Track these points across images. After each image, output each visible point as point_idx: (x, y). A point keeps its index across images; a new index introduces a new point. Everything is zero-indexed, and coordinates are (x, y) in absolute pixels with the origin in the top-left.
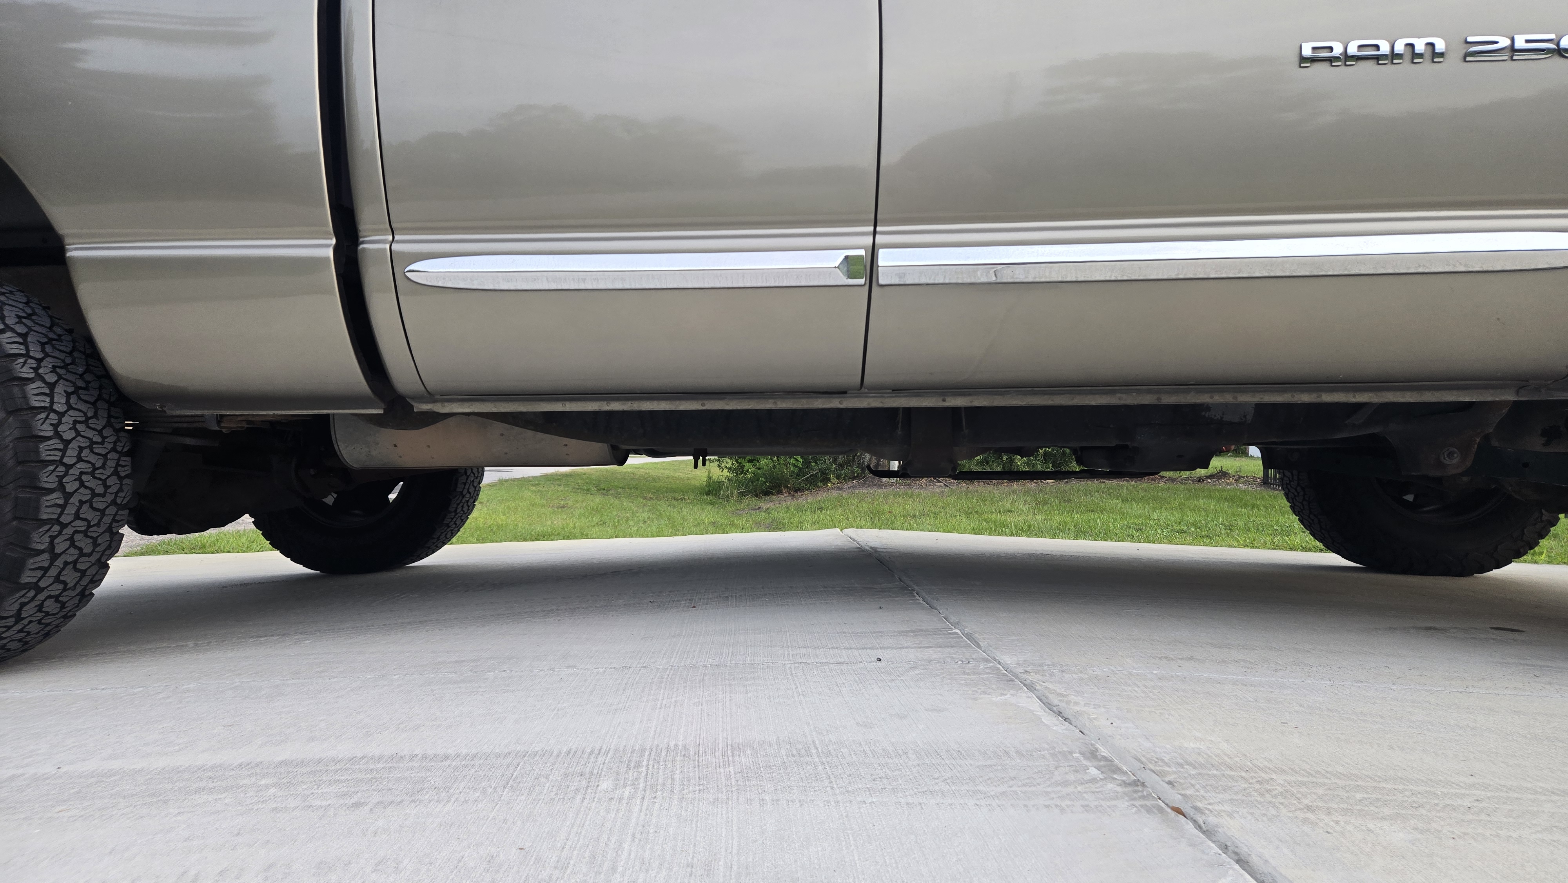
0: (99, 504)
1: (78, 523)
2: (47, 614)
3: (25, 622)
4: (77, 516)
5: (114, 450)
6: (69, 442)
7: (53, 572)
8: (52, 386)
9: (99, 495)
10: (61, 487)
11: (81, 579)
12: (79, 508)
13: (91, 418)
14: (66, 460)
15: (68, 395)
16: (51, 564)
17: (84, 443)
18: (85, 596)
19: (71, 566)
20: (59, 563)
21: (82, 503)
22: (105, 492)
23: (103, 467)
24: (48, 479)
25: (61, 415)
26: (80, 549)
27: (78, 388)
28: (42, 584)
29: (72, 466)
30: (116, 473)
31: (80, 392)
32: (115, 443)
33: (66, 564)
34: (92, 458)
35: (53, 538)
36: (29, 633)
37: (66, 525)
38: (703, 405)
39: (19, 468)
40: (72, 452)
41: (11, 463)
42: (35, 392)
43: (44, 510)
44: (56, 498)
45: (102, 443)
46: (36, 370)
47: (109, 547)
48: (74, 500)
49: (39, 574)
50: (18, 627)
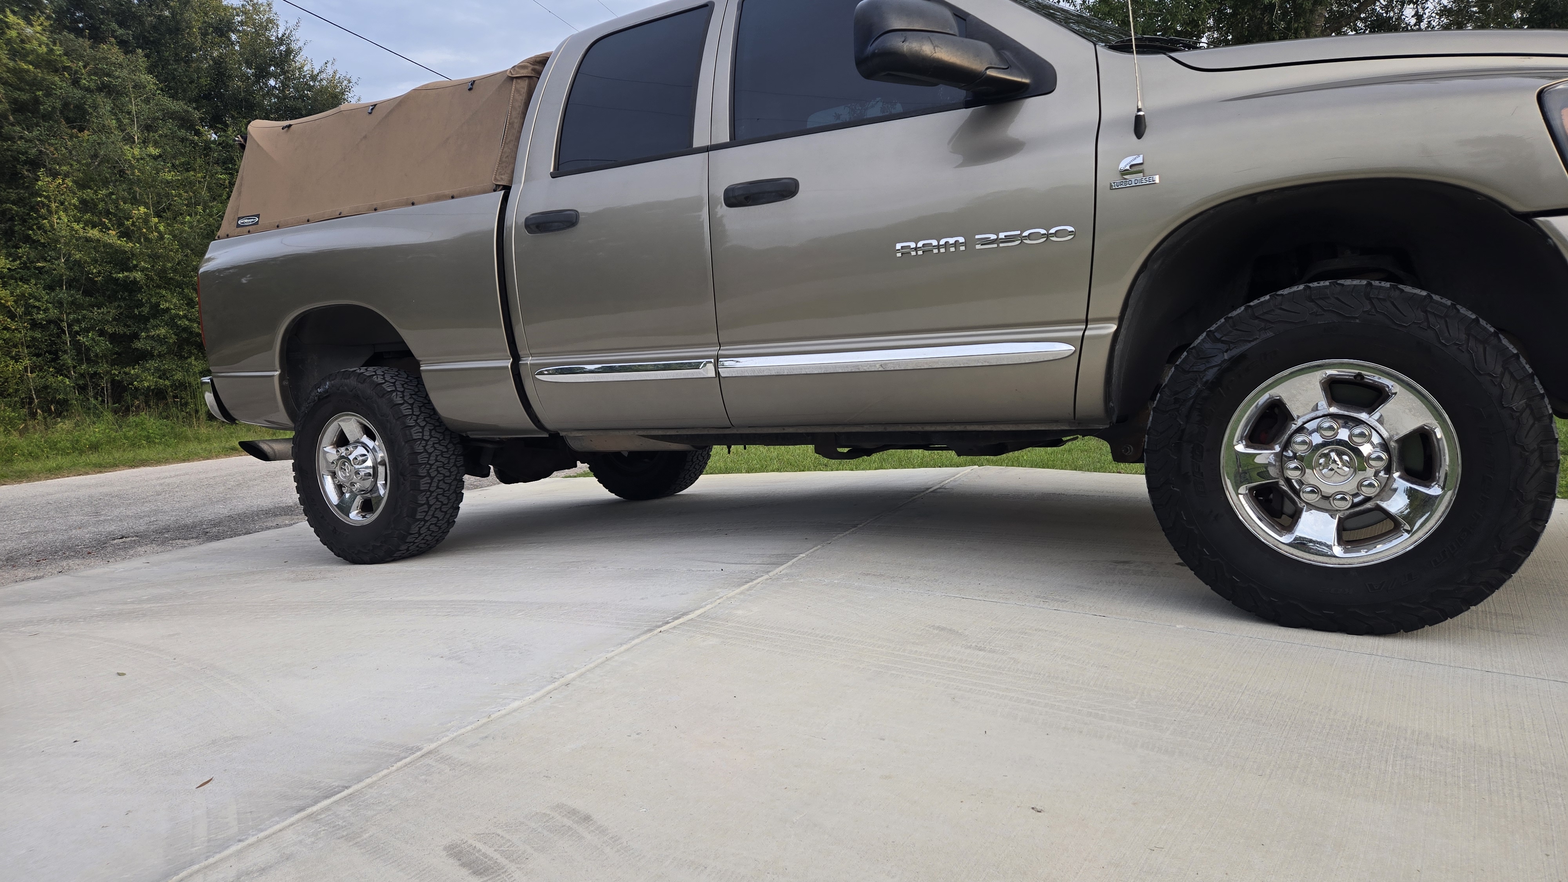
0: (448, 480)
1: (439, 490)
2: (433, 532)
3: (424, 535)
4: (438, 487)
5: (453, 454)
6: (431, 453)
7: (431, 513)
8: (423, 428)
9: (447, 477)
10: (429, 474)
11: (445, 515)
12: (438, 483)
13: (442, 440)
14: (430, 462)
15: (431, 430)
16: (429, 510)
17: (437, 453)
18: (451, 523)
19: (439, 510)
20: (433, 509)
21: (439, 481)
22: (450, 475)
23: (448, 463)
24: (422, 472)
25: (427, 441)
26: (442, 502)
27: (435, 426)
28: (427, 518)
29: (433, 464)
30: (455, 465)
31: (437, 428)
32: (454, 451)
33: (436, 509)
34: (443, 460)
35: (427, 498)
36: (427, 540)
37: (433, 492)
38: (677, 432)
39: (411, 467)
40: (433, 458)
41: (408, 465)
42: (415, 432)
43: (422, 486)
44: (427, 480)
45: (447, 452)
46: (416, 421)
47: (456, 500)
48: (436, 480)
49: (424, 514)
50: (421, 538)
